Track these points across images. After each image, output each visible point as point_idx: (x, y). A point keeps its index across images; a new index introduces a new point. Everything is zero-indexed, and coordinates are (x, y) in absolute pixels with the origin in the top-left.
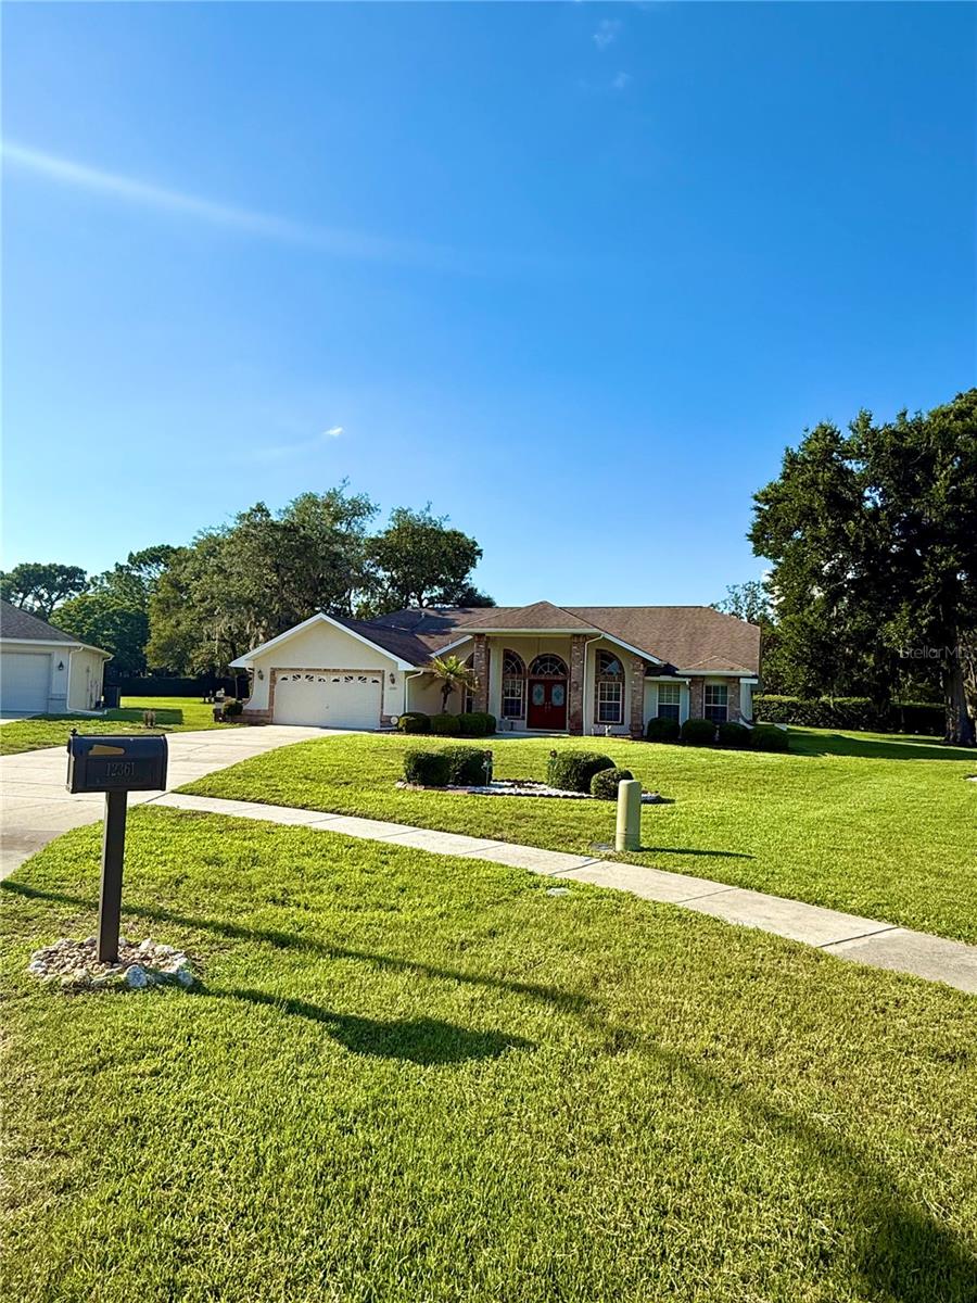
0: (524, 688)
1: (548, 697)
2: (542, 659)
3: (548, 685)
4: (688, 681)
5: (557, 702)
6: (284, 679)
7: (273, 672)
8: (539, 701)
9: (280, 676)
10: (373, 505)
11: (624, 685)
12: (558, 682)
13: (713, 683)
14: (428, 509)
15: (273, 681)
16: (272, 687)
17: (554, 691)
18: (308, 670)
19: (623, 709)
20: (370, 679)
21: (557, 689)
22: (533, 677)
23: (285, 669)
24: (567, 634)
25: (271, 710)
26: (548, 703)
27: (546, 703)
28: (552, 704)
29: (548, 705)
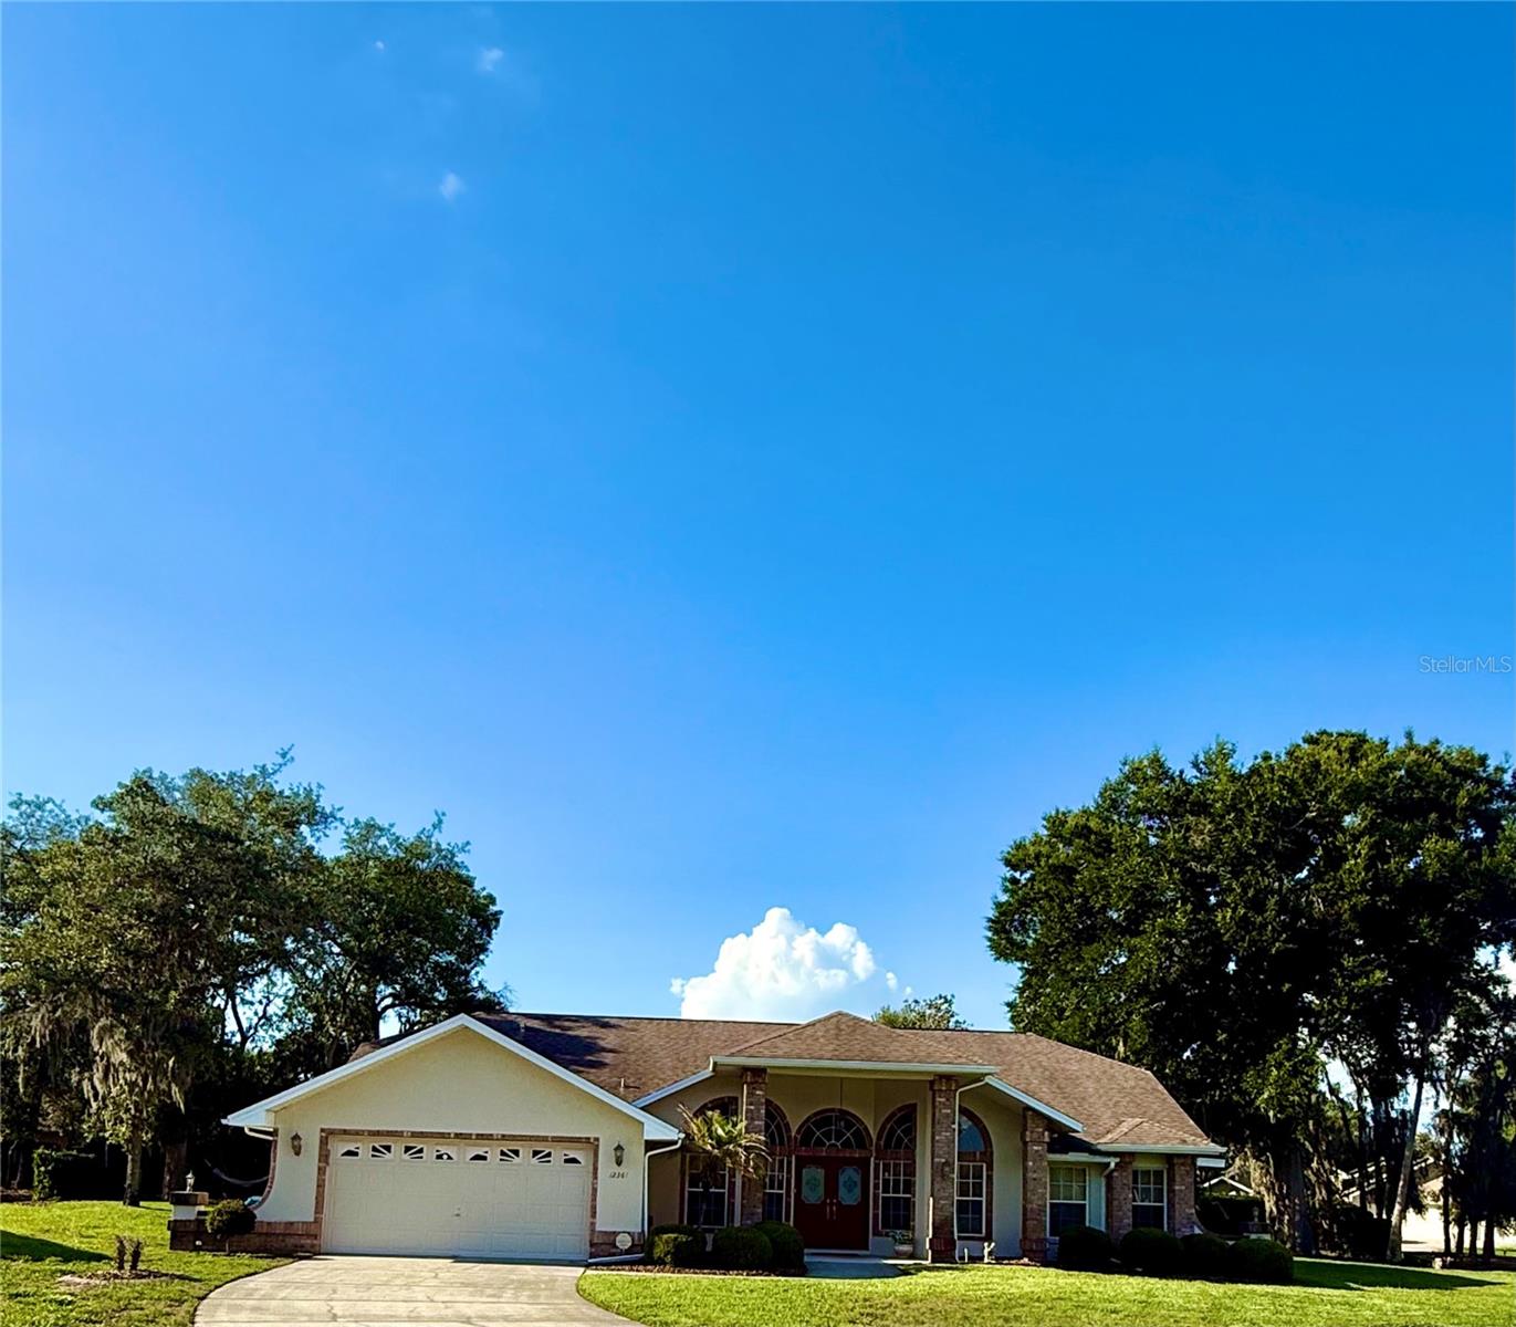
0: (789, 1172)
1: (831, 1188)
2: (822, 1119)
3: (833, 1167)
4: (1113, 1162)
5: (849, 1197)
6: (349, 1153)
7: (327, 1135)
8: (813, 1196)
9: (339, 1147)
10: (328, 810)
11: (990, 1168)
12: (850, 1162)
13: (1141, 1165)
14: (437, 825)
15: (324, 1157)
16: (321, 1171)
17: (842, 1179)
18: (414, 1135)
19: (989, 1211)
20: (558, 1154)
21: (849, 1174)
22: (803, 1151)
23: (357, 1133)
24: (929, 1073)
25: (317, 1221)
26: (831, 1201)
27: (828, 1201)
28: (839, 1203)
29: (831, 1204)
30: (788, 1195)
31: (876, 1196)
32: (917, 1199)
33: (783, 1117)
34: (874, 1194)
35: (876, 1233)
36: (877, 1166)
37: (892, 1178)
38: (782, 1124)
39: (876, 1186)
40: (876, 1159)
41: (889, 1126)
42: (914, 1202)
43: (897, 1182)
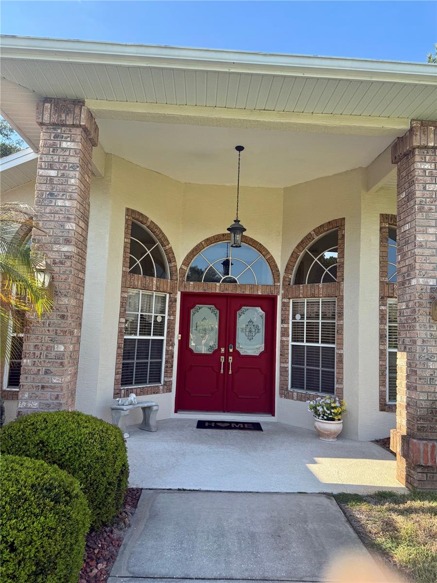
0: (172, 312)
1: (227, 334)
3: (228, 307)
5: (249, 346)
8: (204, 344)
12: (252, 301)
17: (241, 323)
21: (250, 318)
26: (227, 350)
27: (223, 350)
28: (236, 353)
29: (227, 354)
30: (170, 343)
31: (284, 345)
32: (346, 352)
33: (164, 241)
34: (282, 341)
35: (285, 394)
36: (285, 305)
37: (305, 321)
38: (162, 249)
39: (284, 333)
40: (284, 297)
41: (301, 254)
42: (341, 355)
43: (312, 328)
